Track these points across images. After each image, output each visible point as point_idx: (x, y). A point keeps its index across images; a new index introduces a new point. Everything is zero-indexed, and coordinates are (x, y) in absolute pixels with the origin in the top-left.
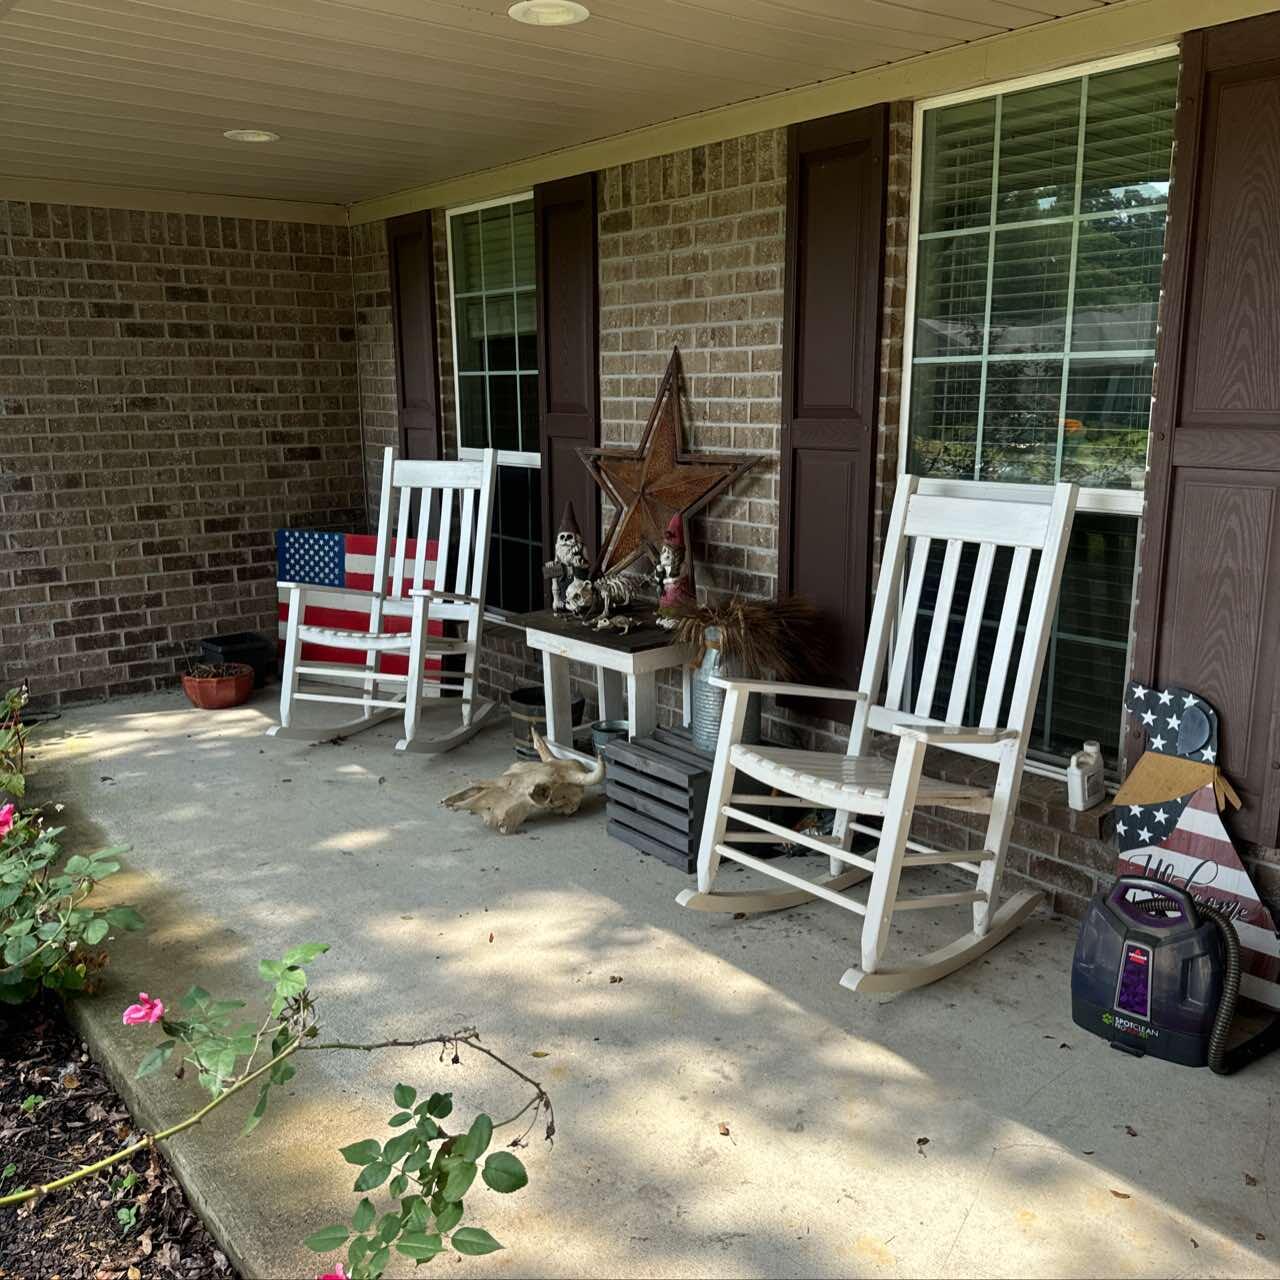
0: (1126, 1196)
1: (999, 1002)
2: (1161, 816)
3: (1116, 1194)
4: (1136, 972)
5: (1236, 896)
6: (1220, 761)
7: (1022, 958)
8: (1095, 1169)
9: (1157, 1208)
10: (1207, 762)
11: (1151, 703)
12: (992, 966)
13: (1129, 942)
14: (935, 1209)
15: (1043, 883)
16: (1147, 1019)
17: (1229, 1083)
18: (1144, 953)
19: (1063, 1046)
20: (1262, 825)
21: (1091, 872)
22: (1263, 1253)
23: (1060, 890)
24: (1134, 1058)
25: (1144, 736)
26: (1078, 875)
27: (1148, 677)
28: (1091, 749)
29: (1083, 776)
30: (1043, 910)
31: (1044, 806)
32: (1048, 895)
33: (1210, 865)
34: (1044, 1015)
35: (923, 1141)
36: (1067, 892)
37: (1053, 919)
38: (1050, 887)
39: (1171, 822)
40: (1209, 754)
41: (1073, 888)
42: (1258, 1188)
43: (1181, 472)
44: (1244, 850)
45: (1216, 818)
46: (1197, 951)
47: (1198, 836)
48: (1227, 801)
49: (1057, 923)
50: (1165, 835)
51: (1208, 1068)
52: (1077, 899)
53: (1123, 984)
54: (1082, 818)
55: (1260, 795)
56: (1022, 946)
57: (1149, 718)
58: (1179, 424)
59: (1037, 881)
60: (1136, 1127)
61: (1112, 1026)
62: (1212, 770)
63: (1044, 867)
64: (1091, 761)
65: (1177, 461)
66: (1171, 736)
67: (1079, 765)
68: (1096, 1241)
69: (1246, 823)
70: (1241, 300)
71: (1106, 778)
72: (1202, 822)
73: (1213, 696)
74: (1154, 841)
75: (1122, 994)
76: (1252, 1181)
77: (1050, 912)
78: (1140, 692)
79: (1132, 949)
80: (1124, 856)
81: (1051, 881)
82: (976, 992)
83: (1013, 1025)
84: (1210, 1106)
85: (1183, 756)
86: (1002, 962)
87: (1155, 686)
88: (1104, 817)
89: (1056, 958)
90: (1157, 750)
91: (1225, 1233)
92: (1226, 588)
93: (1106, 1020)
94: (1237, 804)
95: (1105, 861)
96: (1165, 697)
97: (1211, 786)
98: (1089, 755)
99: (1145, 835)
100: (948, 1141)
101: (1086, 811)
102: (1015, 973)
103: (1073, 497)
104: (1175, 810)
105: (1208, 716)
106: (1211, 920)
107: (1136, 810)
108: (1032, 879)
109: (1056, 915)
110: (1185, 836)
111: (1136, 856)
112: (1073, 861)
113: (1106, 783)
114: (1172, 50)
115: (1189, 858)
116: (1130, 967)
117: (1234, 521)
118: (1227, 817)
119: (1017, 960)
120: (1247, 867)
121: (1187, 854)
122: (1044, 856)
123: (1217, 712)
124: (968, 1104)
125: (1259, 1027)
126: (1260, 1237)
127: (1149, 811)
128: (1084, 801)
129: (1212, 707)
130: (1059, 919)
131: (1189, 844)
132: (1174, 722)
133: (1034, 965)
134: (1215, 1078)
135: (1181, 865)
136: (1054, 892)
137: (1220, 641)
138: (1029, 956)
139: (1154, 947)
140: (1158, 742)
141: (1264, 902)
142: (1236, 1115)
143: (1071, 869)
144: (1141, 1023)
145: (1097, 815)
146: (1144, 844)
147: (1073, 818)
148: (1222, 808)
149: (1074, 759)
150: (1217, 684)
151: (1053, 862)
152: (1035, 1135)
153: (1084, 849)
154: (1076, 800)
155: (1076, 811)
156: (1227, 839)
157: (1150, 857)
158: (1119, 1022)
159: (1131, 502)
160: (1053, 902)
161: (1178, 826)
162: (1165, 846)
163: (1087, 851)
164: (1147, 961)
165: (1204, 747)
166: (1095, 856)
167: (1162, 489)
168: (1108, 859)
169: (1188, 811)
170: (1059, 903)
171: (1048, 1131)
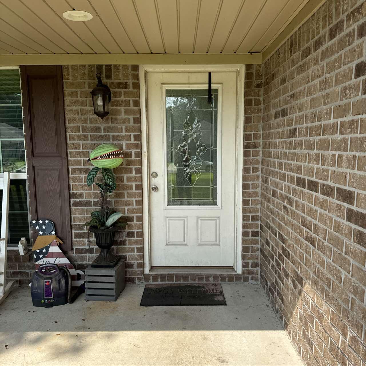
0: (60, 334)
1: (13, 309)
2: (44, 251)
3: (57, 335)
4: (48, 287)
5: (65, 264)
6: (56, 234)
7: (15, 298)
8: (51, 332)
9: (67, 333)
10: (53, 235)
11: (37, 224)
12: (7, 302)
13: (45, 281)
14: (16, 358)
15: (15, 278)
16: (52, 297)
17: (73, 304)
18: (49, 282)
19: (34, 312)
20: (68, 246)
21: (28, 271)
22: (90, 331)
23: (20, 278)
24: (51, 308)
25: (37, 233)
26: (24, 273)
27: (35, 218)
28: (23, 239)
29: (23, 246)
30: (17, 285)
31: (13, 257)
32: (17, 281)
33: (58, 259)
34: (26, 308)
35: (6, 346)
36: (22, 278)
37: (19, 287)
38: (17, 279)
39: (47, 251)
40: (53, 233)
41: (23, 276)
42: (85, 321)
43: (35, 167)
44: (65, 253)
45: (58, 247)
46: (61, 277)
47: (54, 252)
48: (59, 243)
49: (21, 287)
50: (46, 255)
51: (68, 303)
52: (25, 279)
53: (45, 291)
54: (24, 257)
55: (66, 239)
56: (14, 295)
57: (37, 228)
58: (33, 156)
59: (13, 278)
60: (57, 321)
61: (44, 303)
62: (55, 236)
63: (15, 274)
64: (24, 242)
65: (35, 165)
66: (43, 231)
67: (21, 244)
68: (57, 345)
69: (64, 247)
70: (44, 128)
71: (28, 246)
72: (55, 249)
73: (52, 219)
74: (43, 257)
75: (45, 294)
76: (84, 320)
77: (18, 285)
78: (34, 222)
79: (46, 282)
80: (37, 263)
81: (17, 277)
82: (6, 309)
83: (19, 313)
84: (71, 310)
85: (47, 235)
86: (9, 301)
87: (37, 220)
88: (30, 255)
89: (24, 294)
90: (41, 235)
91: (82, 331)
92: (51, 193)
93: (42, 302)
94: (62, 243)
95: (31, 267)
96: (41, 222)
97: (55, 240)
98: (23, 240)
99: (41, 256)
100: (13, 343)
101: (25, 255)
102: (15, 301)
103: (9, 175)
104: (47, 248)
105: (52, 224)
106: (62, 269)
107: (38, 251)
108: (11, 278)
109: (20, 285)
110: (51, 253)
111: (40, 262)
112: (23, 269)
113: (28, 247)
114: (17, 68)
115: (53, 258)
116: (46, 286)
117: (50, 178)
118: (60, 246)
119: (14, 298)
120: (66, 256)
121: (52, 258)
122: (14, 271)
123: (53, 223)
124: (15, 333)
125: (76, 291)
126: (89, 329)
127: (41, 250)
128: (24, 252)
129: (52, 222)
130: (21, 286)
131: (52, 255)
132: (44, 227)
133: (19, 298)
134: (70, 305)
135: (51, 261)
136: (18, 280)
137: (51, 206)
138: (16, 297)
139: (51, 280)
140: (41, 233)
141: (71, 263)
142: (76, 310)
143: (22, 272)
144: (51, 299)
145: (28, 255)
146: (41, 258)
147: (21, 258)
148: (59, 244)
149: (20, 242)
150: (53, 216)
151: (17, 272)
152: (34, 332)
153: (25, 265)
154: (22, 253)
155: (22, 256)
156: (61, 251)
157: (43, 261)
158: (46, 301)
159: (24, 176)
160: (18, 282)
161: (49, 252)
162: (47, 257)
163: (26, 266)
164: (50, 284)
165: (52, 231)
166: (28, 266)
167: (32, 172)
168: (32, 266)
169: (51, 247)
170: (20, 282)
171: (37, 330)
